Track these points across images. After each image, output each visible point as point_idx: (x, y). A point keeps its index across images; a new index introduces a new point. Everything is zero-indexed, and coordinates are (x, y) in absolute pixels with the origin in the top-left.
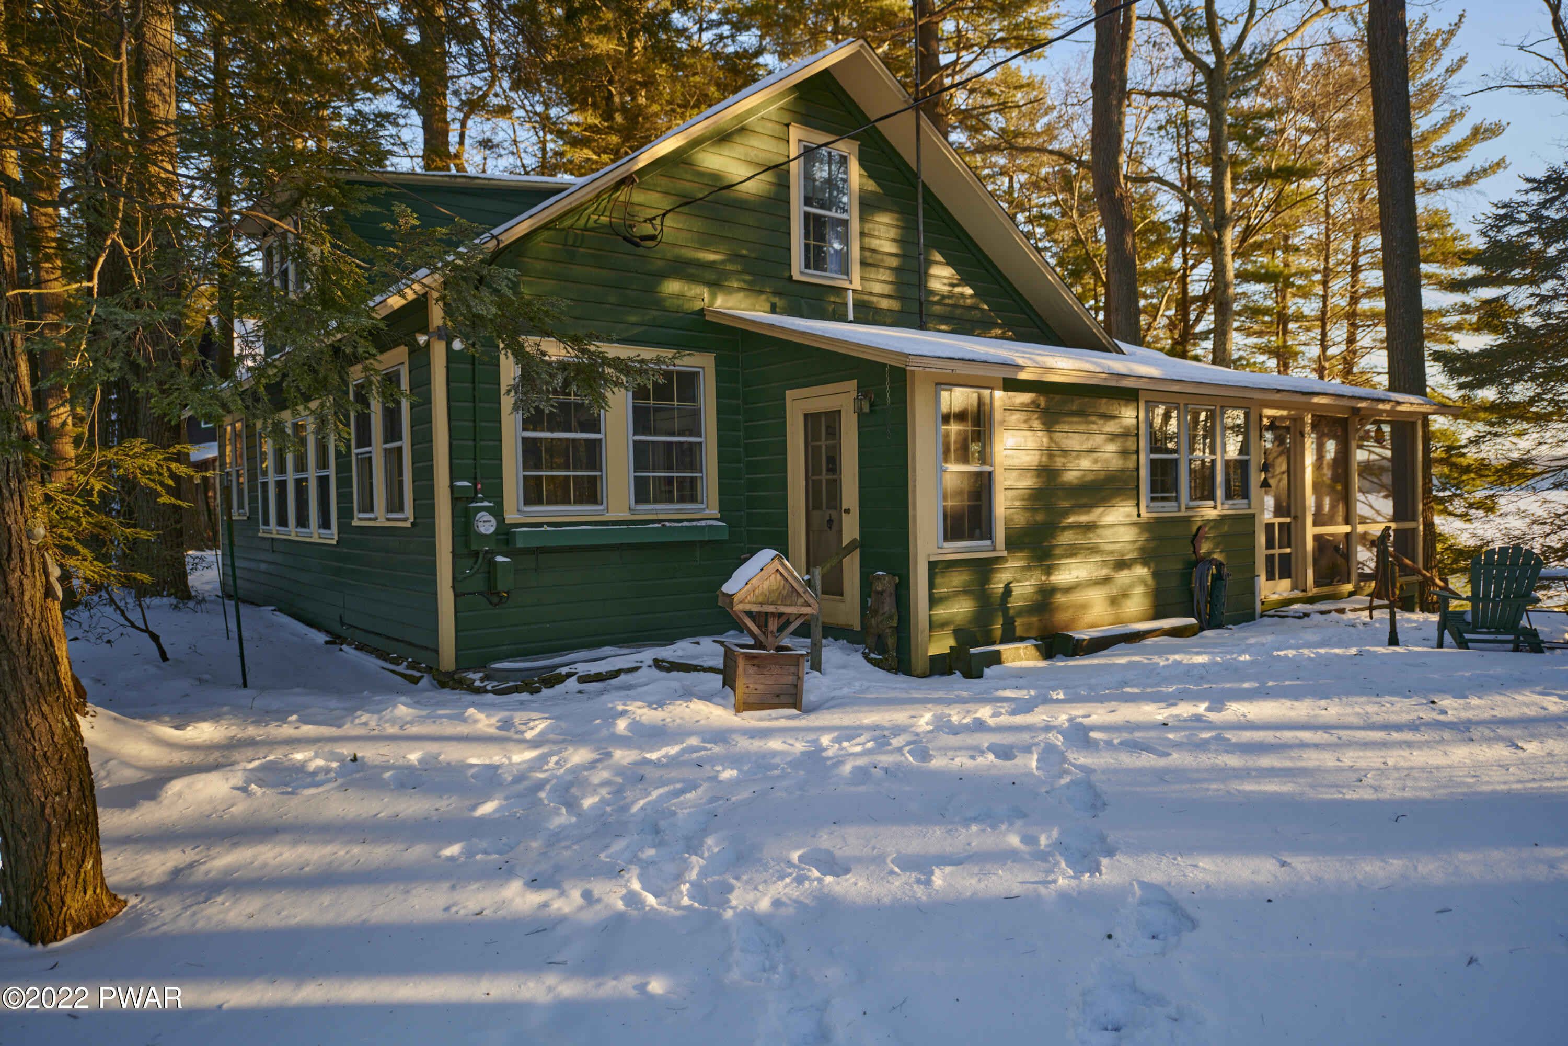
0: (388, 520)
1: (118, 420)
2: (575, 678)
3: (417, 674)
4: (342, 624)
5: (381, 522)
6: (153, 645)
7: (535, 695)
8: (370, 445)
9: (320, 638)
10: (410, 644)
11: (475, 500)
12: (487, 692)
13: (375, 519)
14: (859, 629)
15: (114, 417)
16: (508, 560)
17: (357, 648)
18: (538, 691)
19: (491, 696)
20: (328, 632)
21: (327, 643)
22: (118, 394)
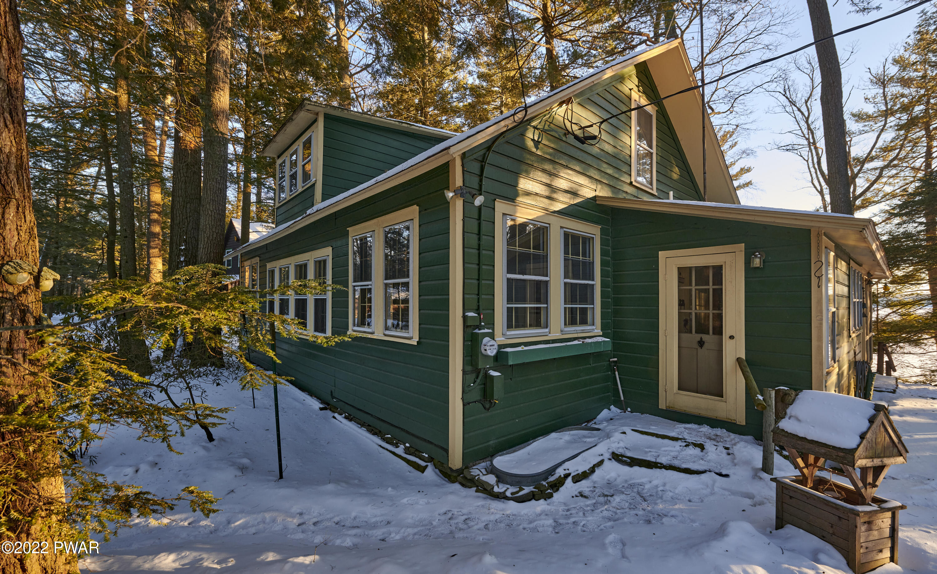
0: (385, 335)
1: (185, 261)
2: (570, 479)
3: (423, 464)
4: (333, 397)
5: (379, 335)
6: (203, 431)
7: (549, 501)
8: (371, 280)
9: (316, 405)
10: (408, 432)
11: (479, 327)
12: (507, 498)
13: (372, 333)
14: (744, 424)
15: (182, 259)
16: (499, 374)
17: (346, 418)
18: (550, 496)
19: (512, 503)
20: (322, 401)
21: (321, 409)
22: (185, 246)
